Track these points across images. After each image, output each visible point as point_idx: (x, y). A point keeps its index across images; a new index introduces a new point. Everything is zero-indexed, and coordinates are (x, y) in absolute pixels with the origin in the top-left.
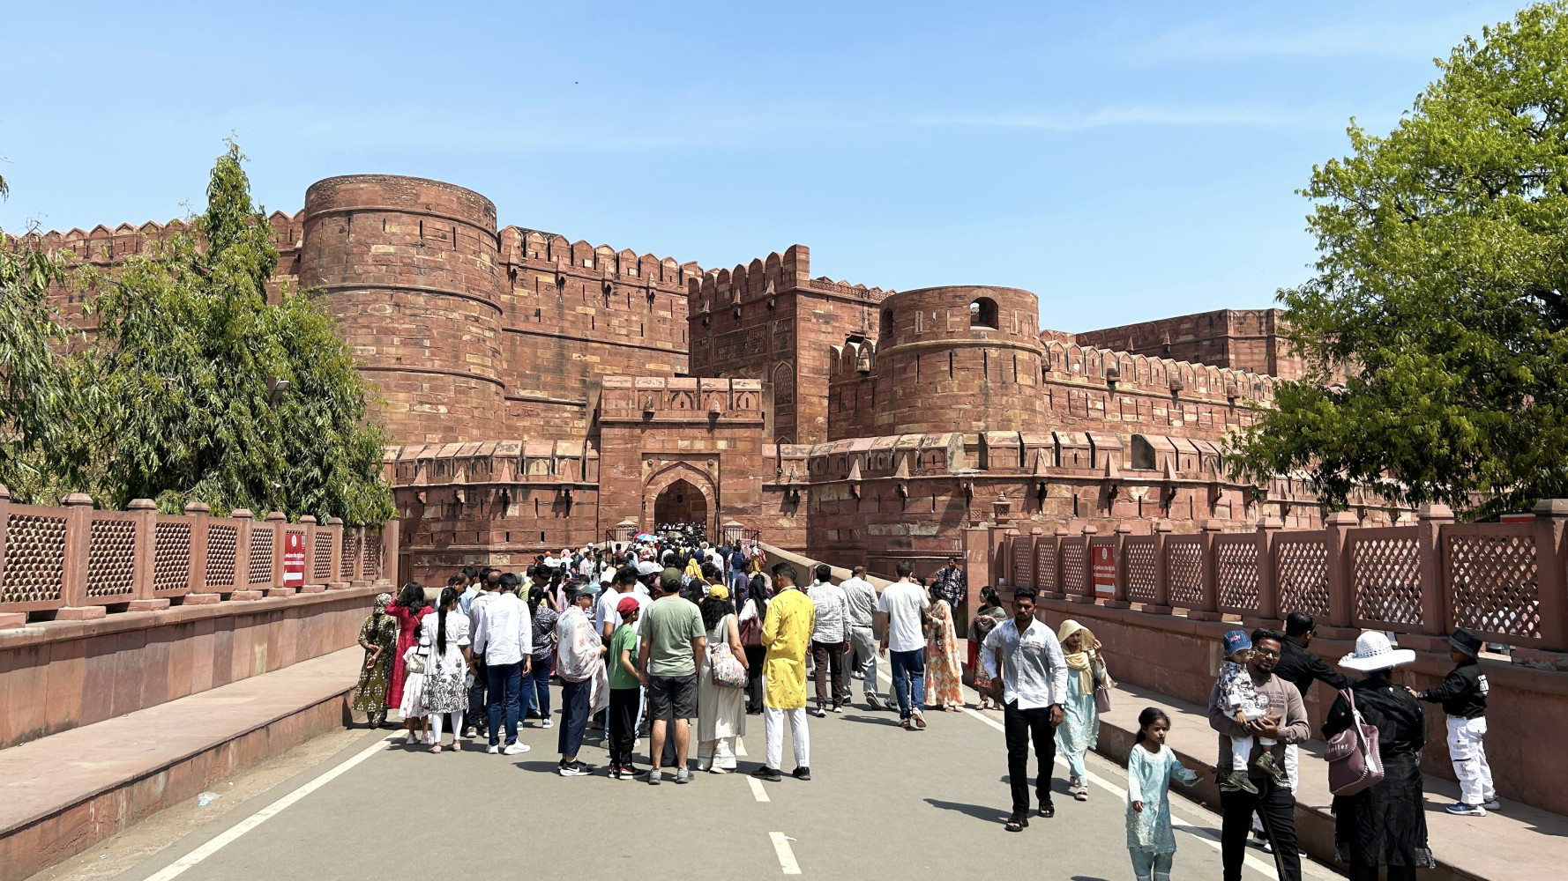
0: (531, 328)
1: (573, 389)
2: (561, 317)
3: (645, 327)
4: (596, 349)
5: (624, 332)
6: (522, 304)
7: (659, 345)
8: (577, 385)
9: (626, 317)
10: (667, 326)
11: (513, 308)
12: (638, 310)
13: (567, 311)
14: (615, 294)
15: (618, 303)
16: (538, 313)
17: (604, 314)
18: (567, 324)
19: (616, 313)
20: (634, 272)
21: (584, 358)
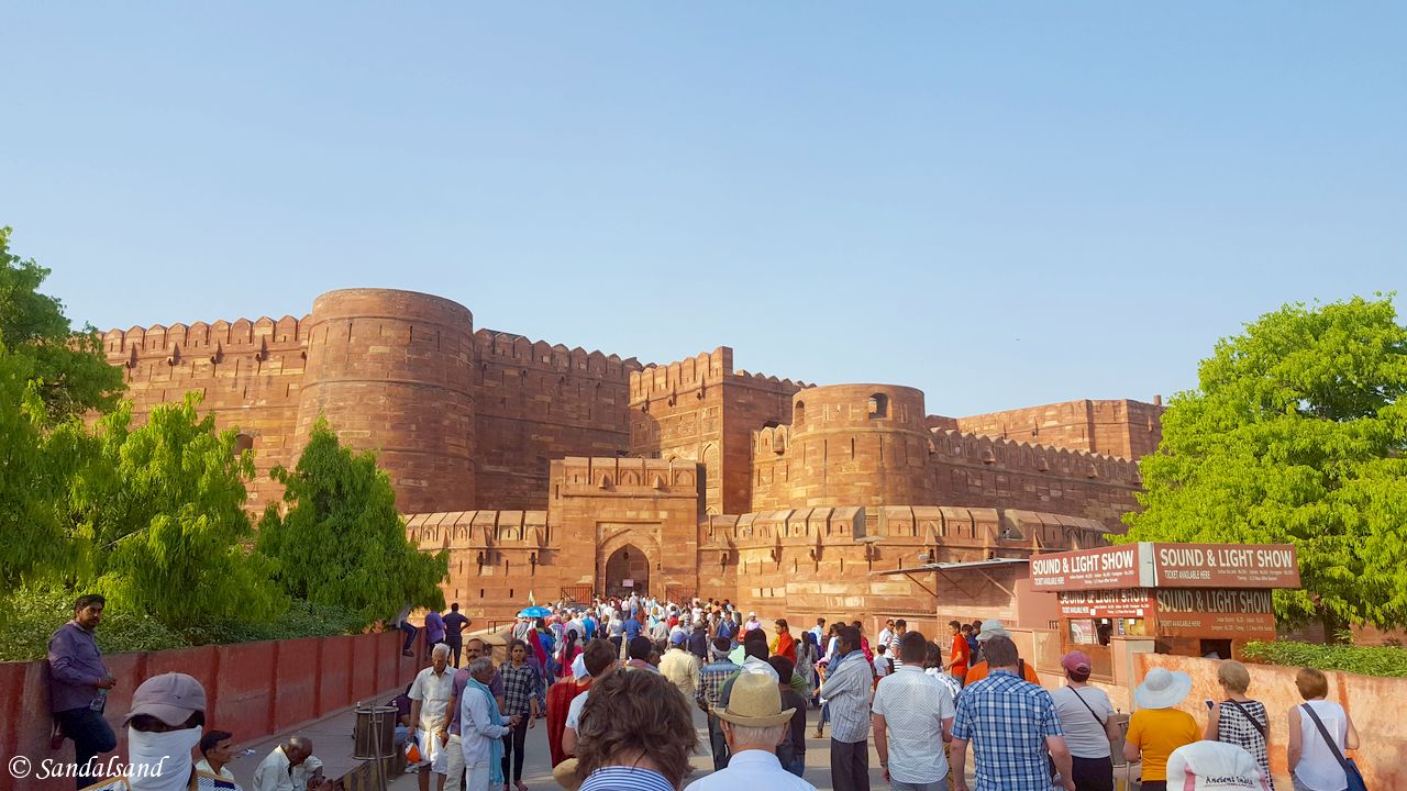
0: (497, 413)
1: (531, 464)
2: (523, 403)
3: (593, 413)
4: (551, 430)
5: (575, 416)
6: (490, 393)
7: (604, 427)
8: (535, 461)
9: (577, 403)
10: (611, 411)
11: (482, 396)
12: (587, 398)
13: (527, 399)
14: (568, 385)
15: (571, 392)
16: (504, 401)
17: (559, 401)
18: (526, 410)
19: (569, 400)
20: (583, 366)
21: (541, 438)
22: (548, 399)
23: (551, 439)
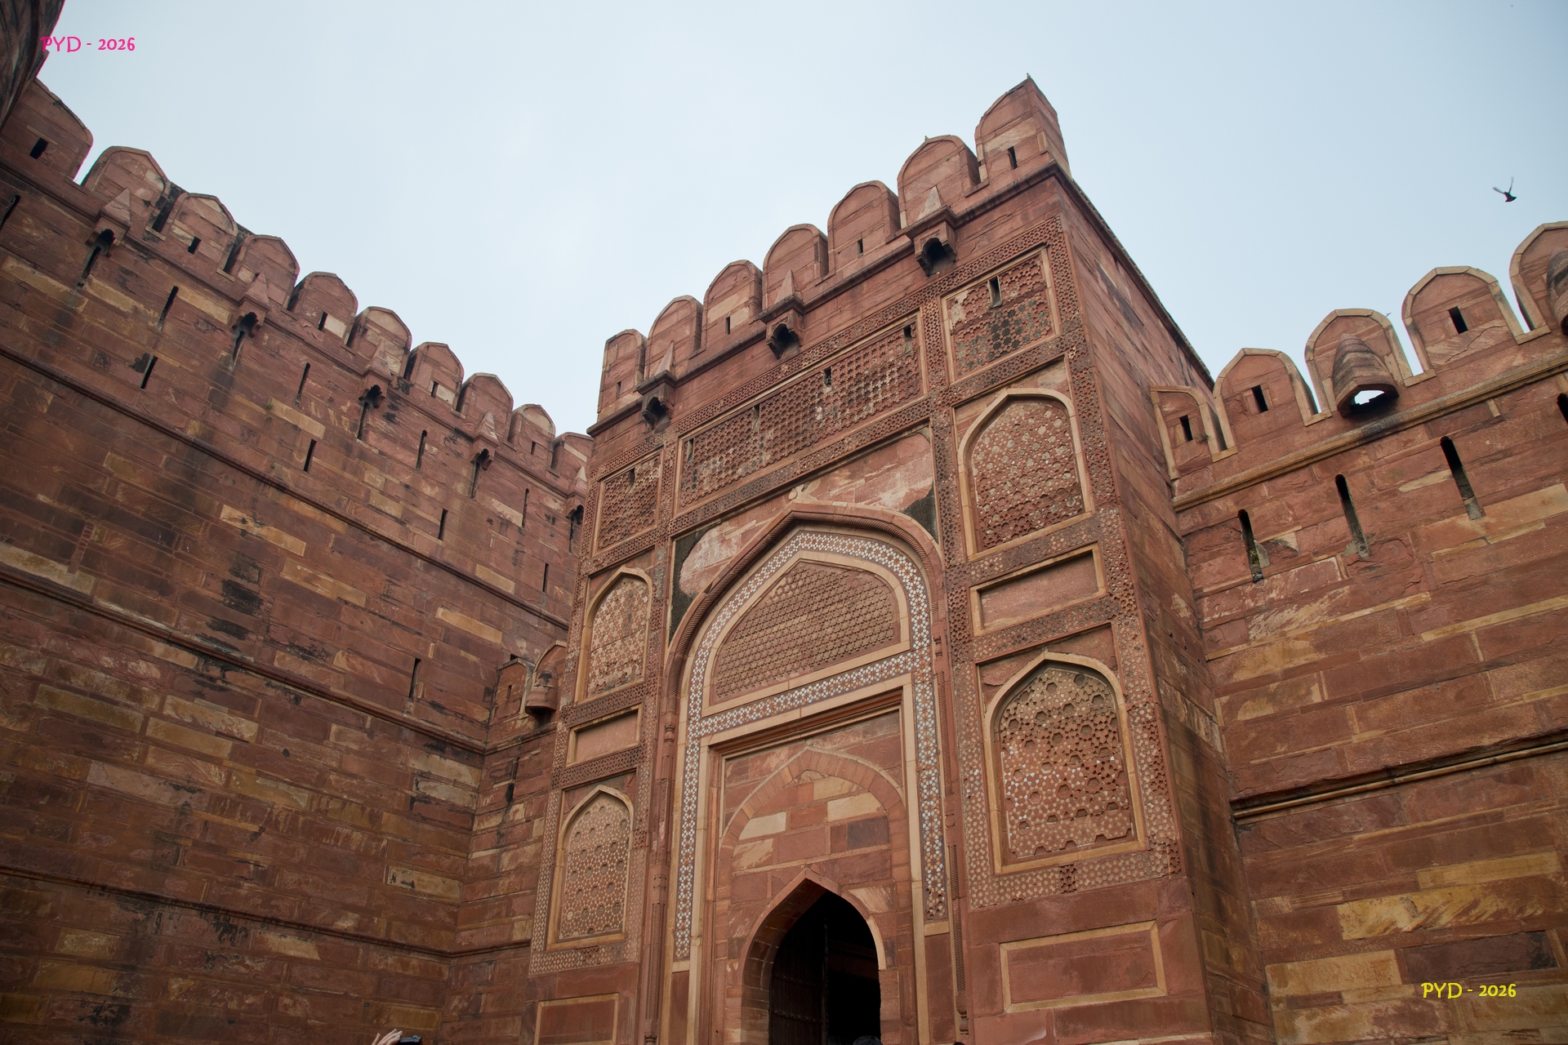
0: (106, 388)
1: (191, 598)
2: (219, 401)
3: (453, 521)
4: (301, 520)
5: (394, 509)
6: (100, 323)
7: (481, 573)
8: (212, 592)
9: (406, 479)
10: (509, 539)
11: (64, 318)
12: (443, 478)
13: (240, 398)
14: (390, 418)
15: (394, 440)
16: (146, 366)
17: (348, 449)
18: (228, 428)
19: (382, 461)
20: (447, 396)
21: (255, 529)
22: (318, 431)
23: (298, 546)
